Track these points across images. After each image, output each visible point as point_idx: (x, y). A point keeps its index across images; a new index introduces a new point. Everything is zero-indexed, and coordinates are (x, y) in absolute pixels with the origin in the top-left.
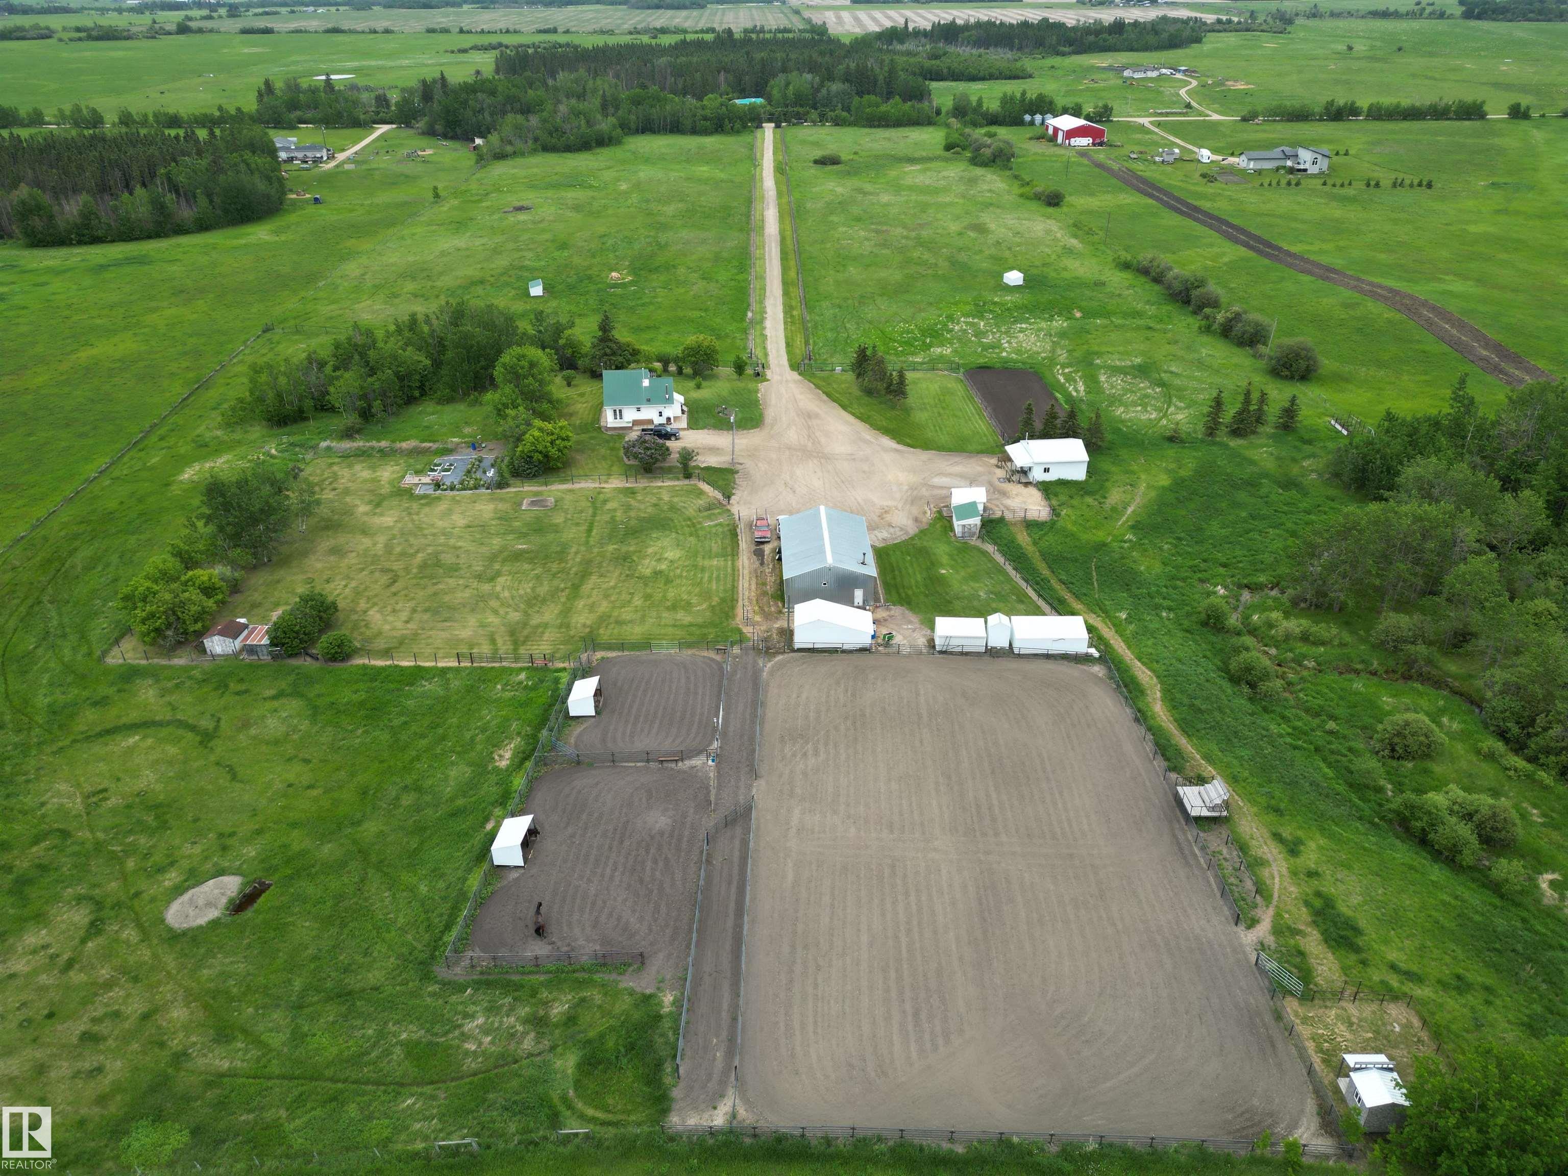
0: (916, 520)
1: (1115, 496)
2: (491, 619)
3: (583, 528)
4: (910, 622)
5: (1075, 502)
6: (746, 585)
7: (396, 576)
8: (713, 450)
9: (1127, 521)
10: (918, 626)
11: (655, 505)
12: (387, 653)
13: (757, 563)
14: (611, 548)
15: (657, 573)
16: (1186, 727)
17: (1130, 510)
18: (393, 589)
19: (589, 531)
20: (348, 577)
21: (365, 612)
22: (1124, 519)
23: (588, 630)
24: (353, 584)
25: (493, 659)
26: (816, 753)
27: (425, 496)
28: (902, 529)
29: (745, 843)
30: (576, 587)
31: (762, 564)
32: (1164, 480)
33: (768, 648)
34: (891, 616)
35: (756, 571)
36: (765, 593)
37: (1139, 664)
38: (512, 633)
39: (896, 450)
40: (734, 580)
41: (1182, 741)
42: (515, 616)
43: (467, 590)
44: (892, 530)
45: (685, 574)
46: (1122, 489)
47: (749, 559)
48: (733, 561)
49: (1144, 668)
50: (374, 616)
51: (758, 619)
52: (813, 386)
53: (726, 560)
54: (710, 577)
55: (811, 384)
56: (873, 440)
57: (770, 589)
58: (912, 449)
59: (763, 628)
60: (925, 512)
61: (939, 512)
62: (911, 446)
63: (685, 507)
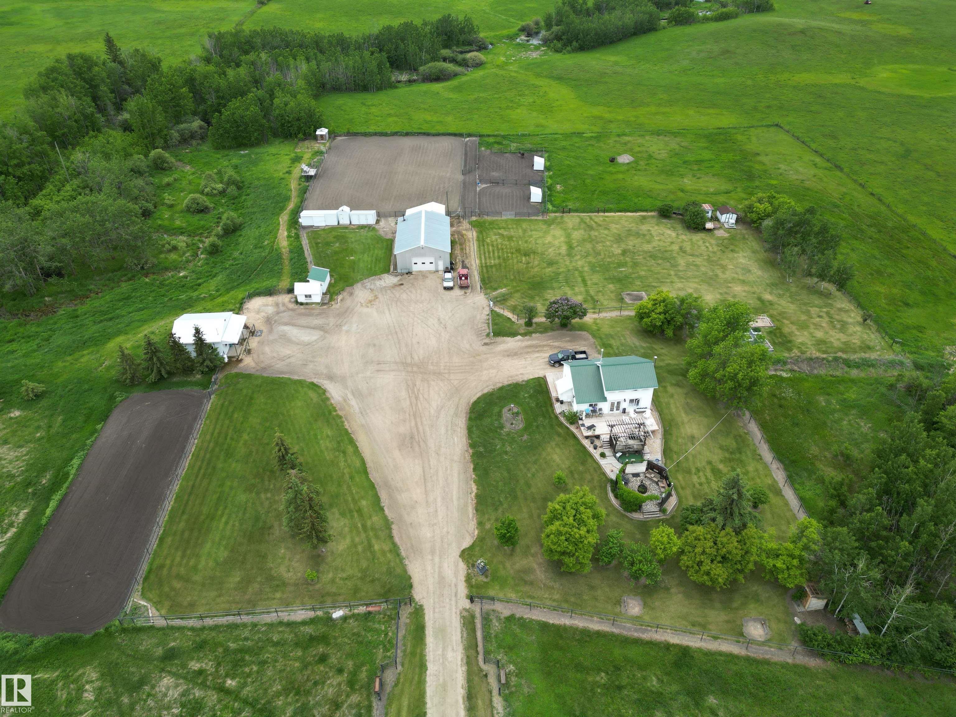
0: (351, 294)
2: (605, 231)
3: (590, 282)
4: (384, 231)
6: (472, 249)
13: (466, 262)
14: (563, 270)
15: (526, 255)
19: (584, 281)
25: (589, 216)
26: (439, 188)
28: (365, 288)
31: (463, 262)
33: (458, 218)
35: (467, 257)
36: (461, 244)
40: (480, 250)
41: (294, 194)
44: (372, 287)
47: (472, 265)
48: (481, 263)
51: (464, 232)
52: (395, 533)
53: (486, 263)
54: (494, 253)
55: (397, 539)
56: (350, 396)
57: (458, 247)
58: (315, 381)
59: (461, 228)
60: (341, 300)
61: (331, 299)
62: (314, 386)
63: (523, 298)
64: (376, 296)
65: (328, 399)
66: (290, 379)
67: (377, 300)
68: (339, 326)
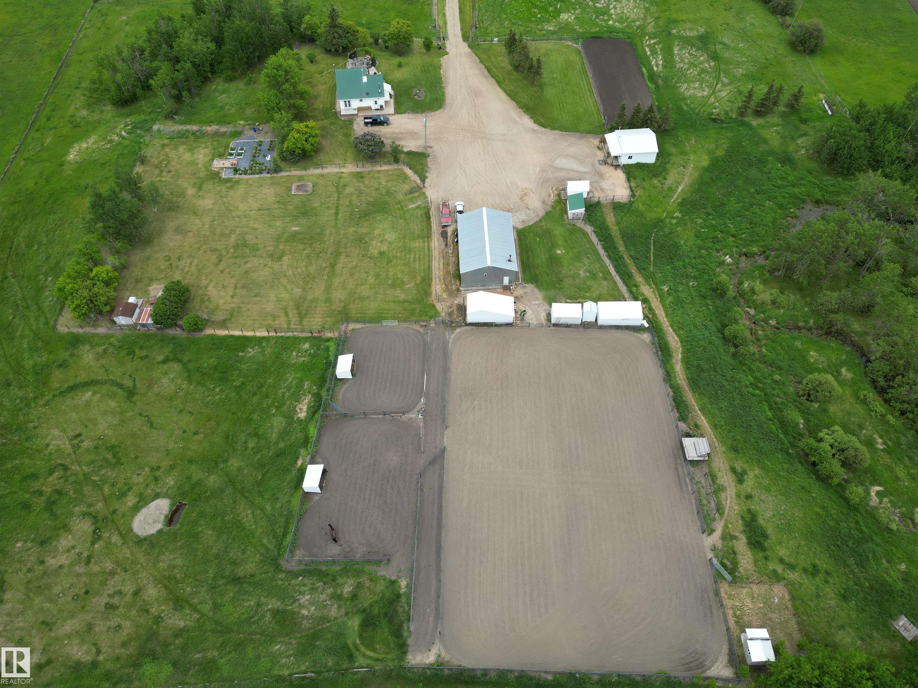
0: (544, 203)
1: (672, 177)
2: (284, 295)
3: (333, 211)
4: (537, 299)
5: (646, 184)
6: (437, 265)
7: (221, 255)
8: (412, 134)
9: (677, 199)
10: (541, 301)
11: (377, 189)
12: (223, 324)
13: (443, 244)
14: (351, 230)
15: (382, 254)
16: (694, 383)
17: (680, 188)
18: (221, 267)
19: (337, 214)
20: (191, 256)
21: (206, 287)
22: (675, 196)
23: (342, 305)
24: (195, 262)
25: (289, 330)
26: (480, 408)
27: (229, 180)
28: (534, 211)
29: (441, 476)
30: (333, 266)
31: (446, 245)
32: (705, 162)
33: (451, 322)
34: (525, 293)
35: (442, 251)
36: (448, 272)
37: (671, 330)
38: (297, 307)
39: (534, 131)
40: (429, 261)
42: (298, 292)
43: (267, 269)
44: (528, 212)
45: (399, 255)
46: (676, 171)
47: (438, 240)
48: (429, 242)
49: (673, 333)
50: (212, 291)
51: (445, 296)
52: (478, 60)
53: (424, 242)
54: (415, 257)
55: (477, 58)
56: (518, 119)
57: (451, 269)
58: (544, 129)
59: (448, 304)
60: (550, 195)
61: (559, 195)
62: (543, 126)
63: (396, 192)
64: (522, 201)
65: (531, 118)
66: (561, 131)
67: (520, 197)
68: (543, 171)
